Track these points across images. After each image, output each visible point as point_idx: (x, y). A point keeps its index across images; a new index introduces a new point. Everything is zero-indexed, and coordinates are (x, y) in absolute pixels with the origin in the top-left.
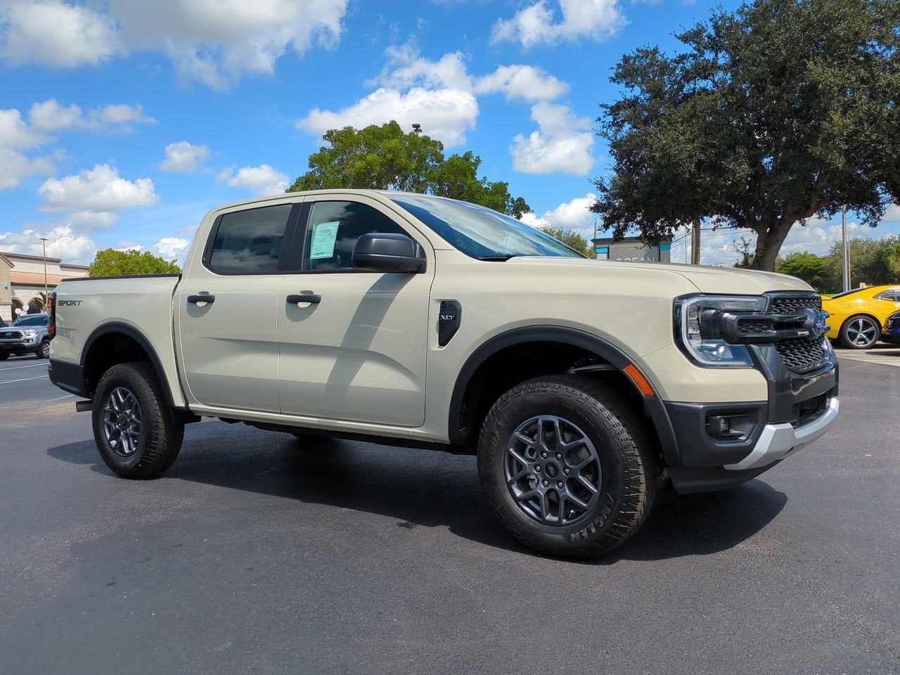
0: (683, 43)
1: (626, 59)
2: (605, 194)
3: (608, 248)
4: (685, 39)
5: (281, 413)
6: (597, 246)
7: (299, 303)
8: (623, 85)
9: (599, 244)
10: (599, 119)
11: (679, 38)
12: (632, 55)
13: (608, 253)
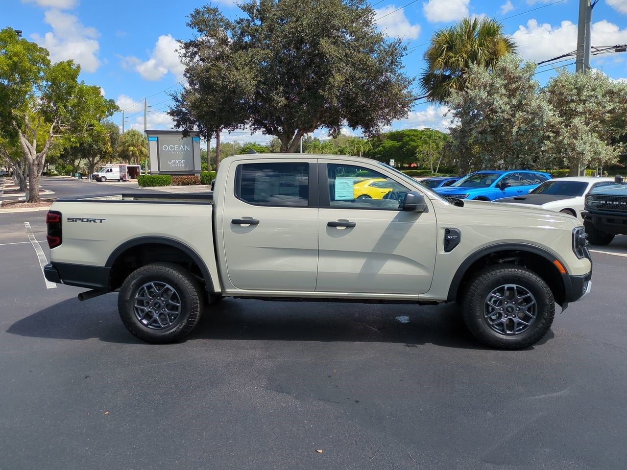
0: (242, 11)
1: (197, 12)
2: (178, 103)
3: (158, 137)
4: (244, 8)
5: (314, 291)
6: (150, 136)
7: (337, 227)
8: (196, 30)
9: (151, 134)
10: (177, 51)
11: (240, 7)
12: (201, 10)
13: (157, 141)
